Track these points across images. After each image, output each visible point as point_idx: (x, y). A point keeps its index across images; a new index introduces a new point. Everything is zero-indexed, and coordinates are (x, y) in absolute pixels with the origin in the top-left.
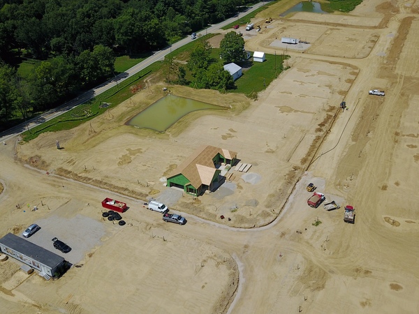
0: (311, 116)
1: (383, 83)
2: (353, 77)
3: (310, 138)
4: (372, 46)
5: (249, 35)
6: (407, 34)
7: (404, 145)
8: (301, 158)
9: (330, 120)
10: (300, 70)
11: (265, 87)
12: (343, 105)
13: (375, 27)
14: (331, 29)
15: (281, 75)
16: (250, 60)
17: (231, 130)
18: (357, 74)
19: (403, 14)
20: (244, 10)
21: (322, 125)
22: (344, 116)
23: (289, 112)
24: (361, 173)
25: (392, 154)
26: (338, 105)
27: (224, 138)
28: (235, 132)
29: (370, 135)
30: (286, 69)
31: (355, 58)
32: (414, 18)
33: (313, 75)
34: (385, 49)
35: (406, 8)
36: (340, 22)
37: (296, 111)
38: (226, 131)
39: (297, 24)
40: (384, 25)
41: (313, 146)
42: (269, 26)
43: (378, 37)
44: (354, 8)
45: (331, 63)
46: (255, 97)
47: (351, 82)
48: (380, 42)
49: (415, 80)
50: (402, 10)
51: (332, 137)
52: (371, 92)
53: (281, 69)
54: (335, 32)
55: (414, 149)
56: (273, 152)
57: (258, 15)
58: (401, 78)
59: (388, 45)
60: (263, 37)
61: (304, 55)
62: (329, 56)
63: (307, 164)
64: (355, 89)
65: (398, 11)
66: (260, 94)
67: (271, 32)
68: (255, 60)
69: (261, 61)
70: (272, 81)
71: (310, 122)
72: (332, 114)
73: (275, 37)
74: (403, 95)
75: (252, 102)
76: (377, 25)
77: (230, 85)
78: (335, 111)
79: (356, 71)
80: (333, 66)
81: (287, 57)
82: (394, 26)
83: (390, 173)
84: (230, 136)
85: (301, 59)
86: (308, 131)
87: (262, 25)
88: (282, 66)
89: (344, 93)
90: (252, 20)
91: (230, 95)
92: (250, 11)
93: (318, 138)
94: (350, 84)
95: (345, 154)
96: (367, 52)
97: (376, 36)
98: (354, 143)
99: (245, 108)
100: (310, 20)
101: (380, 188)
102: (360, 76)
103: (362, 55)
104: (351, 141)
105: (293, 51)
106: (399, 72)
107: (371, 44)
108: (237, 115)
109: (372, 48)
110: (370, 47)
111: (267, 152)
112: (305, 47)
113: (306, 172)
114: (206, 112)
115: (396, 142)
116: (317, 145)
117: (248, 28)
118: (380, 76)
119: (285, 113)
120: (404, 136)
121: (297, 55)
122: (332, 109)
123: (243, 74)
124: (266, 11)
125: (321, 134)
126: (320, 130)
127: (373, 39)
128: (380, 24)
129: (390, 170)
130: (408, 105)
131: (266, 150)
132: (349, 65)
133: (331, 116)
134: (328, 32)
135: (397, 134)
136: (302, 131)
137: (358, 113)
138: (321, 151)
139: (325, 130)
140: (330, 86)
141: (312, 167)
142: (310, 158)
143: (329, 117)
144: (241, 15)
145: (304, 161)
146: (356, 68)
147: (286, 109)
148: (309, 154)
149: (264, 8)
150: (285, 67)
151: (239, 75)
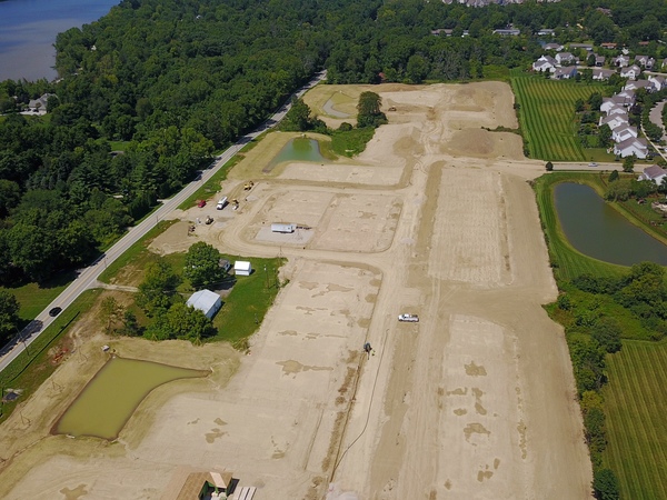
0: (325, 374)
1: (413, 296)
2: (374, 290)
3: (331, 415)
4: (394, 225)
5: (223, 220)
6: (437, 196)
7: (450, 411)
8: (322, 460)
9: (353, 378)
10: (303, 284)
11: (257, 324)
12: (368, 348)
13: (395, 187)
14: (339, 195)
15: (278, 299)
16: (231, 273)
17: (219, 422)
18: (378, 284)
19: (429, 158)
20: (208, 163)
21: (343, 390)
22: (371, 365)
23: (296, 371)
24: (401, 474)
25: (437, 432)
26: (361, 349)
27: (210, 438)
28: (224, 423)
29: (407, 400)
30: (284, 285)
31: (374, 252)
32: (444, 162)
33: (322, 294)
34: (412, 229)
35: (432, 143)
36: (348, 180)
37: (306, 368)
38: (209, 426)
39: (291, 188)
40: (405, 182)
41: (335, 434)
42: (251, 196)
43: (400, 206)
44: (365, 147)
45: (345, 265)
46: (246, 346)
47: (373, 299)
48: (404, 216)
49: (454, 287)
50: (427, 148)
51: (359, 411)
52: (400, 317)
53: (276, 287)
54: (344, 201)
55: (464, 416)
56: (282, 455)
57: (232, 173)
58: (436, 285)
59: (414, 222)
60: (245, 219)
61: (306, 254)
62: (340, 251)
63: (330, 470)
64: (381, 312)
65: (422, 152)
66: (253, 340)
67: (255, 209)
68: (237, 273)
69: (247, 274)
70: (265, 312)
71: (324, 385)
72: (354, 366)
73: (260, 218)
74: (441, 316)
75: (245, 359)
76: (398, 181)
77: (205, 330)
78: (357, 360)
79: (378, 277)
80: (348, 272)
81: (281, 261)
82: (420, 179)
83: (437, 466)
84: (220, 435)
85: (303, 261)
86: (325, 405)
87: (239, 194)
88: (277, 281)
89: (366, 323)
90: (223, 184)
91: (209, 347)
92: (218, 165)
93: (341, 415)
94: (372, 305)
95: (378, 440)
96: (390, 239)
97: (397, 205)
98: (388, 418)
99: (234, 369)
100: (308, 178)
101: (426, 496)
102: (384, 286)
103: (382, 246)
104: (383, 414)
105: (290, 247)
106: (433, 274)
107: (392, 223)
108: (223, 387)
109: (394, 229)
110: (391, 229)
111: (275, 456)
112: (307, 235)
113: (331, 485)
114: (176, 386)
115: (441, 407)
116: (341, 429)
117: (220, 206)
118: (411, 284)
119: (292, 375)
120: (449, 394)
121: (297, 254)
122: (354, 355)
123: (223, 303)
124: (241, 165)
125: (344, 407)
126: (341, 400)
127: (395, 211)
128: (401, 180)
129: (437, 461)
130: (449, 336)
131: (273, 453)
132: (368, 267)
133: (353, 370)
134: (335, 202)
135: (440, 392)
136: (318, 406)
137: (388, 360)
138: (347, 442)
139: (348, 400)
140: (346, 312)
141: (338, 474)
142: (334, 457)
143: (351, 372)
144: (207, 174)
145: (326, 464)
146: (376, 271)
147: (292, 367)
148: (331, 452)
149: (238, 158)
150: (282, 281)
151: (217, 309)
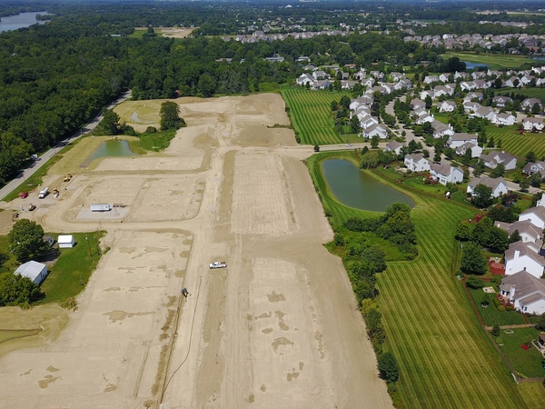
0: (149, 317)
1: (220, 249)
2: (187, 248)
3: (156, 350)
4: (199, 198)
5: (45, 206)
6: (233, 175)
7: (259, 332)
8: (151, 386)
9: (174, 318)
10: (123, 250)
11: (83, 285)
12: (184, 292)
13: (198, 171)
14: (149, 180)
15: (101, 264)
16: (55, 247)
17: (51, 369)
18: (190, 243)
19: (224, 148)
20: (30, 163)
21: (165, 328)
22: (188, 305)
23: (122, 318)
24: (223, 386)
25: (249, 348)
26: (178, 294)
27: (43, 384)
28: (56, 370)
29: (222, 328)
30: (105, 252)
31: (184, 219)
32: (236, 151)
33: (141, 255)
34: (215, 200)
35: (224, 138)
36: (157, 168)
37: (131, 315)
38: (43, 373)
39: (106, 177)
40: (206, 166)
41: (162, 363)
42: (70, 186)
43: (203, 184)
44: (169, 144)
45: (159, 231)
46: (74, 305)
47: (186, 255)
48: (208, 191)
49: (253, 238)
50: (221, 142)
51: (181, 342)
52: (211, 265)
53: (98, 254)
54: (154, 184)
55: (271, 334)
56: (114, 388)
57: (51, 170)
58: (238, 238)
59: (216, 194)
60: (65, 205)
61: (123, 226)
62: (154, 221)
63: (159, 393)
64: (194, 264)
65: (217, 145)
66: (80, 299)
67: (75, 196)
68: (61, 246)
69: (71, 246)
70: (89, 275)
71: (149, 327)
72: (174, 308)
73: (80, 202)
74: (245, 261)
75: (72, 314)
76: (199, 166)
77: (33, 294)
78: (176, 303)
79: (190, 238)
80: (162, 236)
81: (102, 233)
82: (217, 164)
83: (253, 375)
84: (51, 379)
85: (121, 232)
86: (151, 341)
87: (59, 185)
88: (99, 250)
89: (182, 274)
90: (44, 179)
91: (38, 310)
92: (38, 165)
93: (165, 348)
94: (186, 259)
95: (200, 363)
96: (197, 209)
97: (201, 183)
98: (207, 344)
99: (64, 324)
100: (121, 169)
101: (246, 400)
102: (195, 244)
103: (191, 214)
104: (203, 342)
105: (109, 222)
106: (236, 231)
107: (198, 196)
108: (54, 340)
109: (200, 201)
110: (198, 201)
111: (107, 390)
112: (123, 212)
113: (161, 405)
114: (7, 346)
115: (251, 329)
116: (166, 359)
117: (42, 196)
118: (217, 240)
119: (118, 322)
120: (256, 318)
121: (115, 227)
122: (173, 300)
123: (49, 272)
124: (60, 163)
125: (167, 341)
126: (165, 336)
127: (199, 187)
128: (202, 165)
129: (252, 371)
130: (253, 274)
131: (105, 387)
132: (180, 231)
133: (173, 312)
134: (146, 185)
135: (249, 318)
136: (144, 343)
137: (203, 299)
138: (172, 368)
139: (170, 335)
140: (163, 268)
141: (167, 396)
142: (162, 382)
143: (171, 313)
144: (28, 173)
145: (155, 389)
146: (187, 233)
147: (117, 315)
148: (159, 378)
149: (57, 157)
150: (103, 249)
151: (44, 277)
